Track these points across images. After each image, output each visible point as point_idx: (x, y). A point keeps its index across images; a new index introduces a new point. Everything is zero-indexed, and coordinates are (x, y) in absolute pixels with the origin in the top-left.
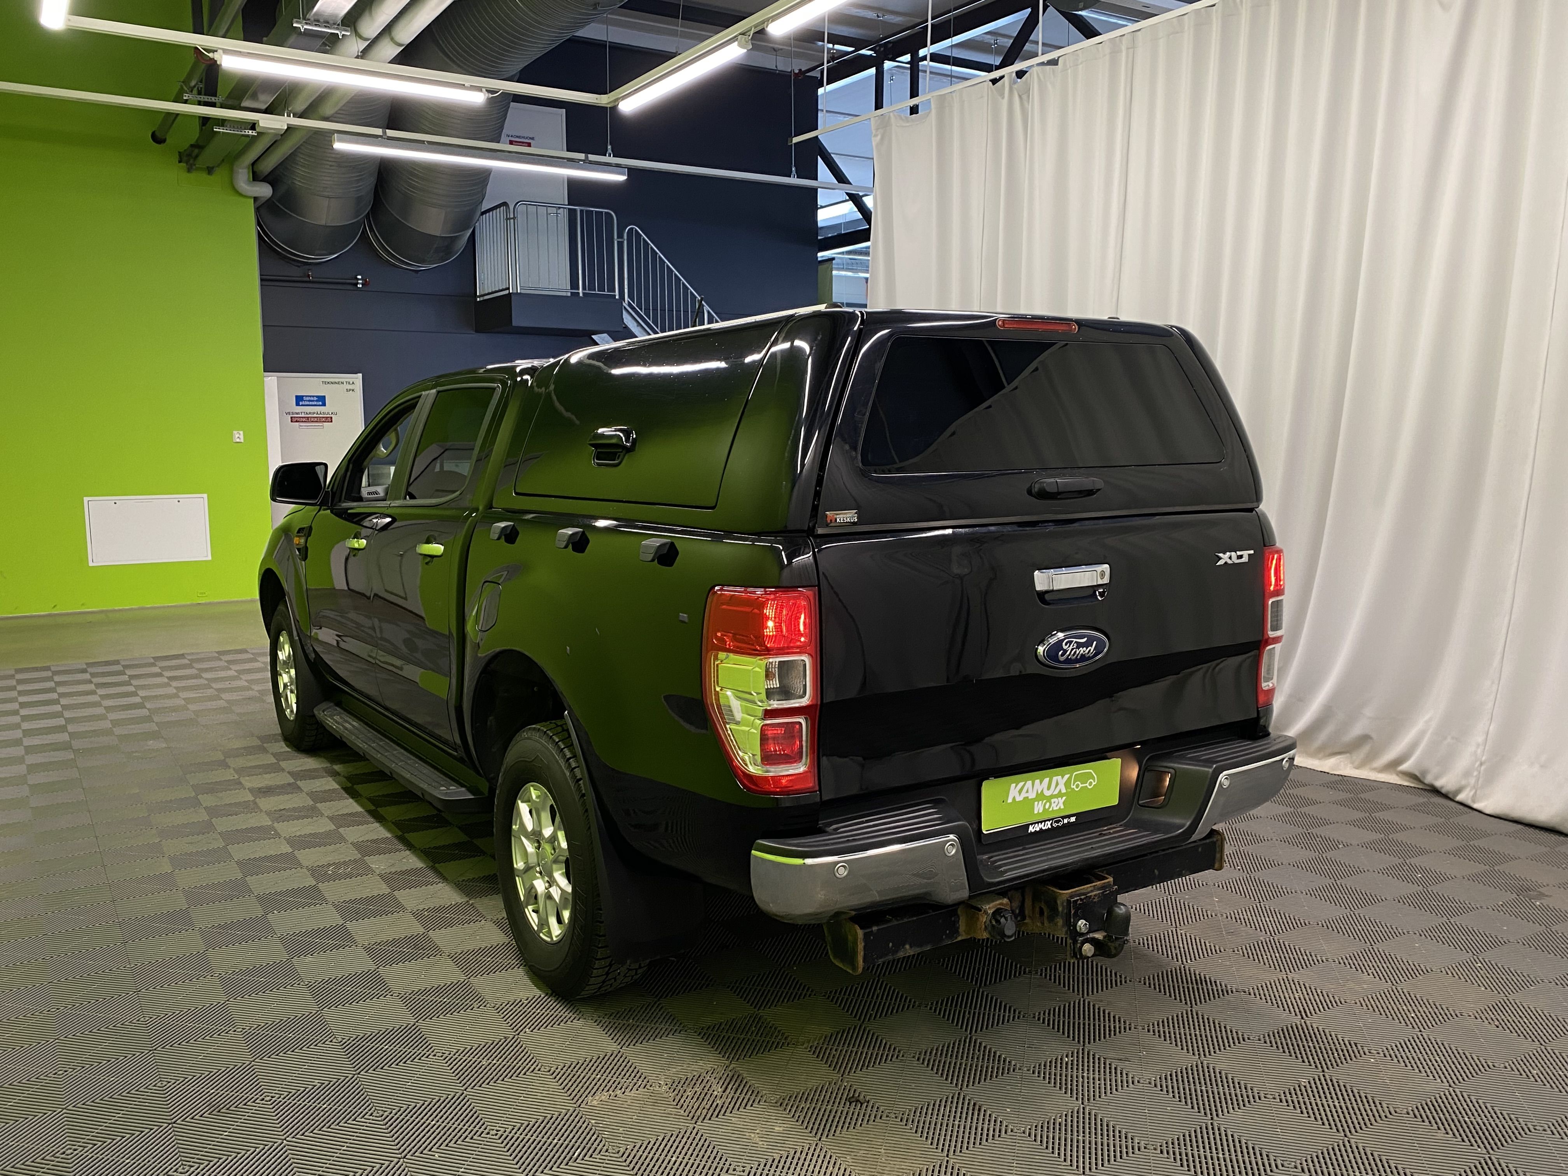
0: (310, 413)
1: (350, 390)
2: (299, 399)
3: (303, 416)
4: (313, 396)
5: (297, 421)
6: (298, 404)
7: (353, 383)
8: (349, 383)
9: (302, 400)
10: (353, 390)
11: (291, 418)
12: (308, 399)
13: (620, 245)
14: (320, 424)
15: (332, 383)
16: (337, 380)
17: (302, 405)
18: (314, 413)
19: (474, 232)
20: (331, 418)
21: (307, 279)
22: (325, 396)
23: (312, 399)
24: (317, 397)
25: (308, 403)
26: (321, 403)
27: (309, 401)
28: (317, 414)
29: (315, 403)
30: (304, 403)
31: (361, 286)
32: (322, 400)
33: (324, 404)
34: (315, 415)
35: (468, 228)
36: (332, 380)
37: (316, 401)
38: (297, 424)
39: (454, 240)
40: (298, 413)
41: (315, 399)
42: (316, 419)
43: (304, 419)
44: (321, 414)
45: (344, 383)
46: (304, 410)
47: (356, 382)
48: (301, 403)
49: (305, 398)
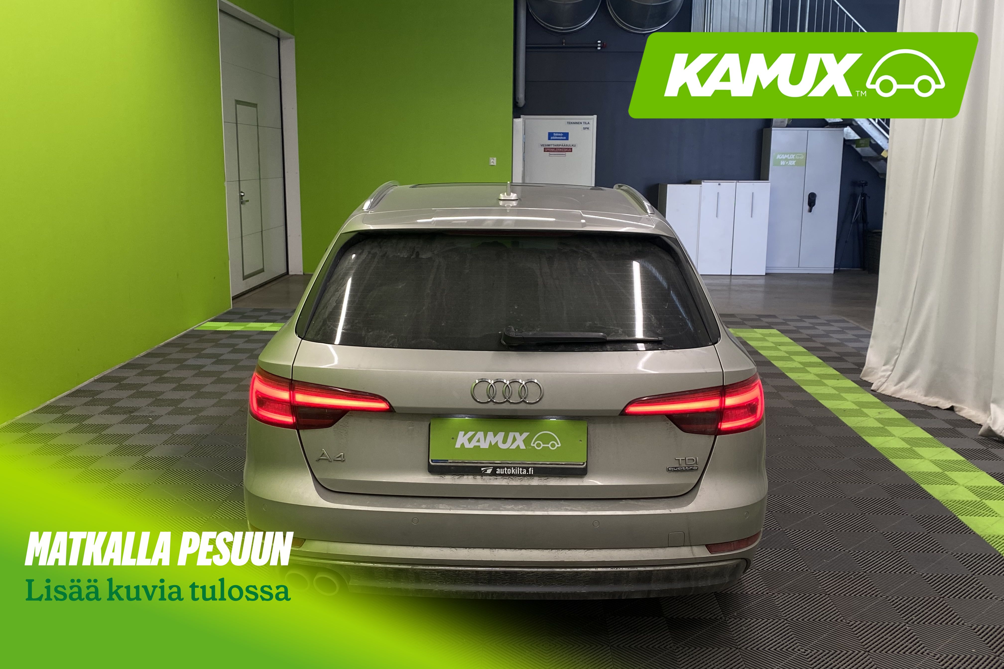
0: (557, 145)
1: (586, 128)
2: (551, 135)
3: (552, 147)
4: (560, 133)
5: (548, 151)
6: (549, 139)
7: (589, 123)
8: (586, 123)
9: (553, 136)
10: (588, 128)
11: (545, 148)
12: (557, 135)
14: (564, 153)
15: (574, 123)
16: (577, 121)
17: (553, 139)
18: (560, 145)
20: (571, 149)
21: (562, 45)
22: (568, 133)
23: (559, 135)
24: (563, 133)
25: (556, 138)
26: (565, 138)
27: (557, 136)
28: (562, 146)
29: (562, 138)
30: (554, 138)
31: (599, 48)
32: (566, 136)
33: (567, 139)
34: (561, 147)
36: (574, 121)
37: (562, 136)
38: (548, 152)
40: (549, 145)
41: (562, 135)
42: (561, 150)
43: (553, 150)
44: (565, 146)
45: (583, 123)
46: (554, 143)
47: (591, 122)
48: (552, 138)
49: (554, 134)
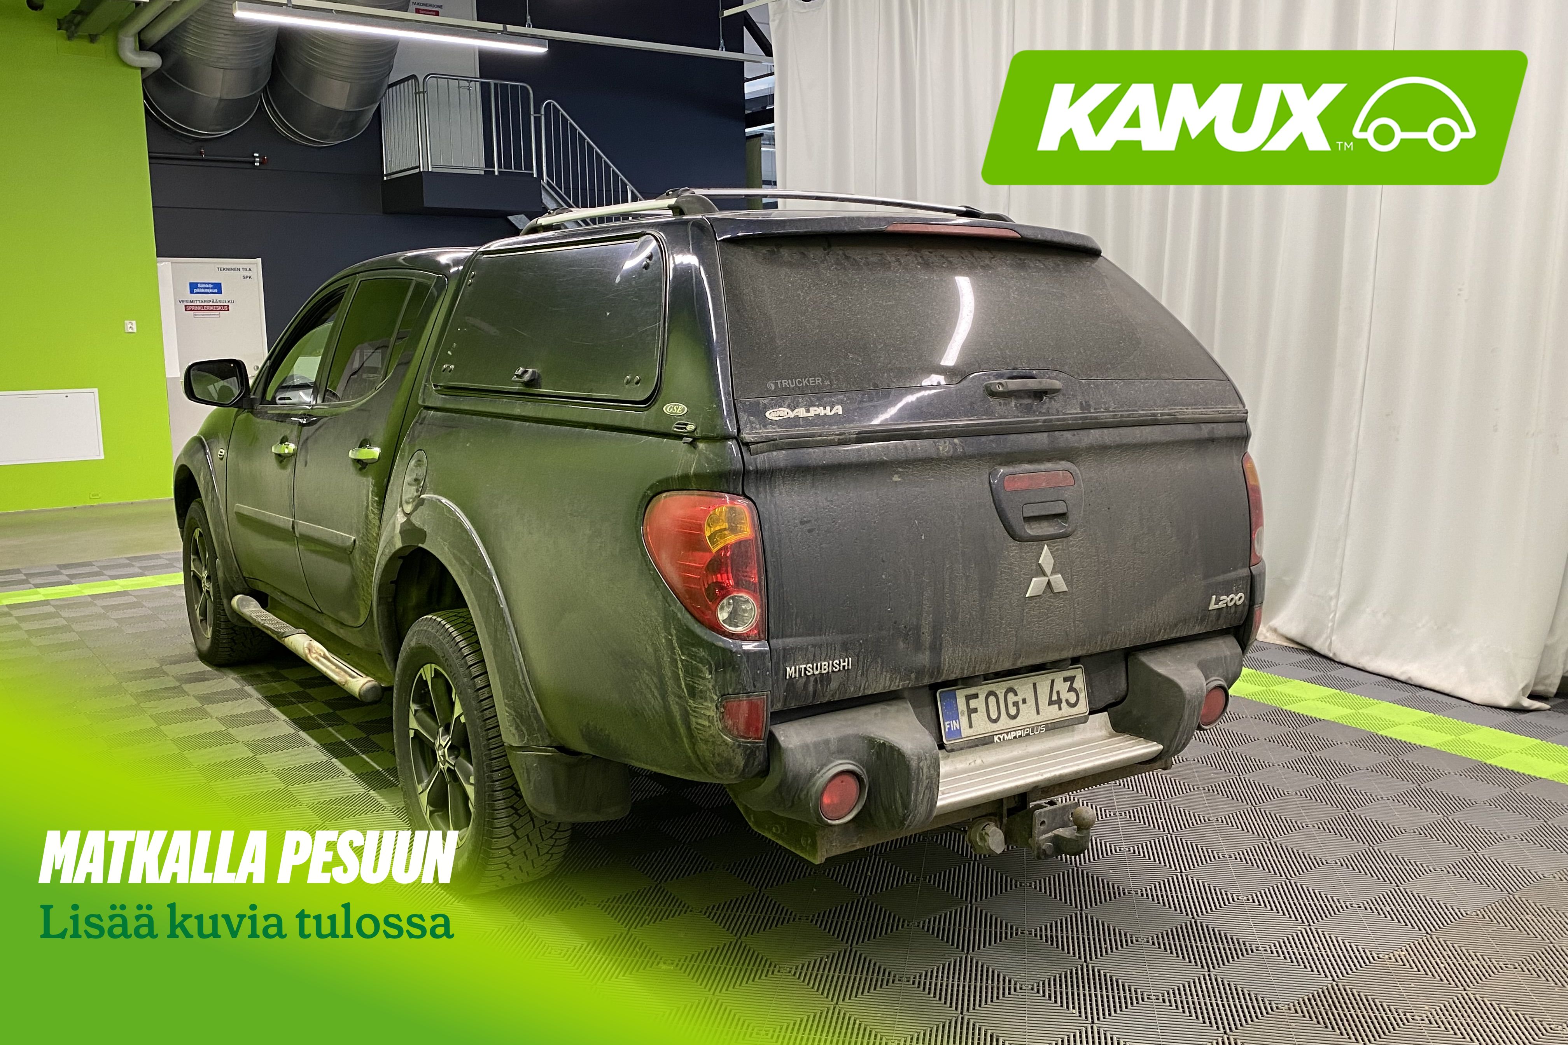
0: (205, 301)
1: (247, 277)
2: (193, 287)
3: (198, 304)
4: (208, 284)
5: (191, 310)
6: (192, 292)
7: (250, 269)
8: (246, 270)
9: (197, 288)
10: (250, 277)
11: (186, 306)
12: (202, 286)
13: (538, 121)
14: (217, 313)
15: (229, 269)
16: (233, 266)
17: (197, 293)
18: (210, 301)
19: (380, 105)
20: (228, 306)
21: (199, 157)
23: (207, 286)
24: (212, 284)
25: (203, 291)
26: (216, 291)
27: (204, 288)
28: (213, 302)
29: (211, 290)
30: (198, 290)
31: (257, 164)
32: (218, 287)
33: (220, 292)
34: (211, 304)
35: (374, 102)
36: (229, 266)
37: (212, 288)
38: (192, 312)
39: (359, 115)
40: (192, 302)
41: (211, 286)
42: (211, 308)
43: (199, 308)
44: (216, 302)
45: (241, 270)
46: (198, 298)
47: (253, 267)
48: (195, 291)
49: (199, 285)
